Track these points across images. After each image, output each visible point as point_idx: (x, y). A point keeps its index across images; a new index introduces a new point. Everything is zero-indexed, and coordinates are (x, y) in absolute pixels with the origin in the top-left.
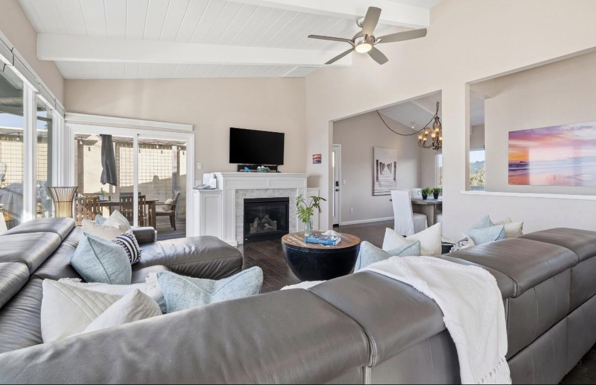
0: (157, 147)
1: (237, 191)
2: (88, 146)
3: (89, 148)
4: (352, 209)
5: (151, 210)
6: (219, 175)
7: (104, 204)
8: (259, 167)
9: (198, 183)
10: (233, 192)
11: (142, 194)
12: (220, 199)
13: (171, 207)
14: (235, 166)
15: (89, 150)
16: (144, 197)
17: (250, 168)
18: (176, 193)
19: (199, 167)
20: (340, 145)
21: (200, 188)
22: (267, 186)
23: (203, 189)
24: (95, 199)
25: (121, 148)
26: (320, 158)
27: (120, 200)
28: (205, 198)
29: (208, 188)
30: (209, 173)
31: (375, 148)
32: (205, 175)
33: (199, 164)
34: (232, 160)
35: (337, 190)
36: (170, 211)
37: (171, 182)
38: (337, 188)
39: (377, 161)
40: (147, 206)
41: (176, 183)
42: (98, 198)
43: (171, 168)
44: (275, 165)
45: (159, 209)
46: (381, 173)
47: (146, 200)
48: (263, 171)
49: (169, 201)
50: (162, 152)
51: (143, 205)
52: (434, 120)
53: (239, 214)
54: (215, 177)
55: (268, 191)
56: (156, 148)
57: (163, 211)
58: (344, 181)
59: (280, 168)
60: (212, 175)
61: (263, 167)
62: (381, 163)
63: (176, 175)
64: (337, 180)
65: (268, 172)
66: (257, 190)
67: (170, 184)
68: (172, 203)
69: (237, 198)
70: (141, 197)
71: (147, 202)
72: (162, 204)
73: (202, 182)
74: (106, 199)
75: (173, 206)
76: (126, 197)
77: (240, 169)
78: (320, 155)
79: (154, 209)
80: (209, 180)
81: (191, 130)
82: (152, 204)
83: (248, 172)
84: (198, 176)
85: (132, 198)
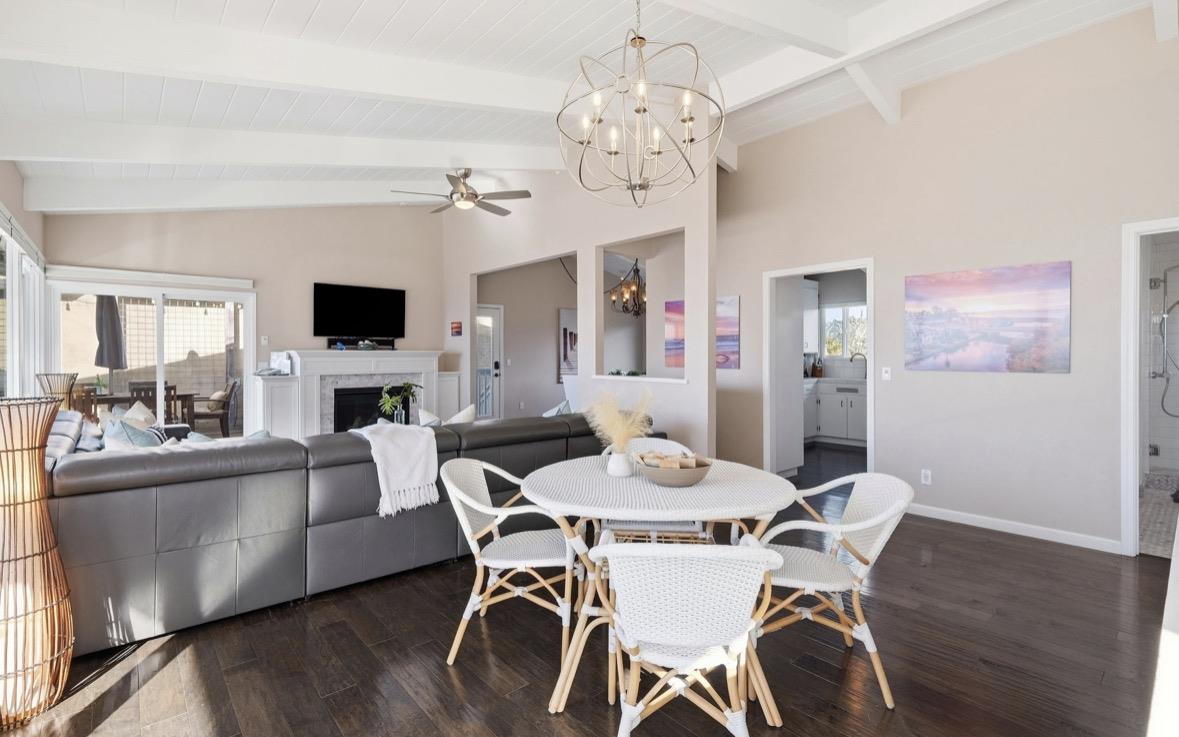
0: (198, 304)
1: (322, 378)
2: (66, 302)
3: (68, 305)
4: (522, 404)
5: (185, 410)
6: (293, 353)
7: (102, 400)
8: (361, 343)
9: (263, 365)
10: (316, 381)
11: (169, 385)
12: (296, 389)
13: (221, 404)
14: (323, 340)
15: (68, 309)
16: (174, 388)
17: (345, 343)
18: (231, 382)
19: (264, 342)
20: (502, 307)
21: (266, 373)
22: (372, 370)
23: (270, 375)
24: (88, 392)
25: (128, 306)
26: (460, 327)
27: (132, 395)
28: (272, 388)
29: (277, 374)
30: (282, 350)
31: (562, 312)
32: (274, 355)
33: (263, 338)
34: (318, 332)
35: (496, 375)
36: (221, 411)
37: (224, 363)
38: (497, 371)
39: (565, 330)
40: (179, 403)
41: (232, 366)
42: (95, 390)
43: (223, 339)
44: (391, 339)
45: (199, 408)
46: (572, 348)
47: (177, 393)
48: (367, 348)
49: (217, 395)
50: (206, 313)
51: (173, 403)
52: (632, 273)
53: (325, 412)
54: (290, 357)
55: (375, 377)
56: (195, 305)
57: (208, 411)
58: (509, 361)
59: (398, 342)
60: (284, 354)
61: (366, 342)
62: (571, 333)
63: (232, 351)
64: (496, 360)
65: (374, 349)
66: (356, 375)
67: (222, 368)
68: (223, 397)
69: (322, 387)
70: (168, 389)
71: (179, 397)
72: (207, 399)
73: (269, 365)
74: (105, 391)
75: (224, 403)
76: (143, 389)
77: (331, 344)
78: (460, 323)
79: (191, 408)
80: (279, 361)
81: (251, 286)
82: (187, 400)
83: (342, 349)
84: (262, 355)
85: (154, 391)
